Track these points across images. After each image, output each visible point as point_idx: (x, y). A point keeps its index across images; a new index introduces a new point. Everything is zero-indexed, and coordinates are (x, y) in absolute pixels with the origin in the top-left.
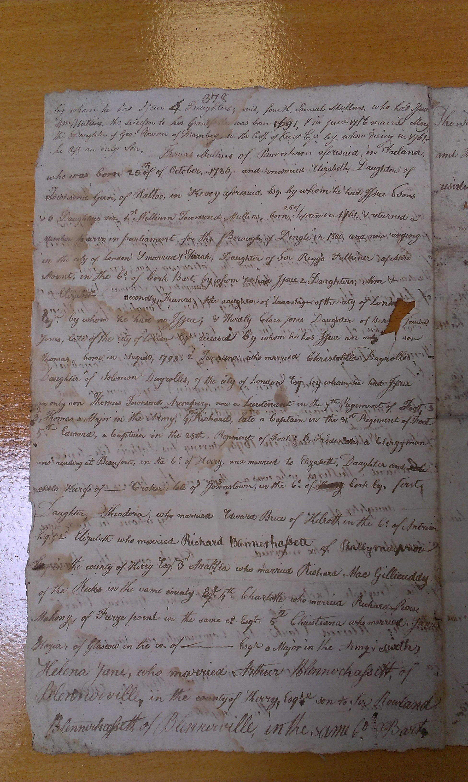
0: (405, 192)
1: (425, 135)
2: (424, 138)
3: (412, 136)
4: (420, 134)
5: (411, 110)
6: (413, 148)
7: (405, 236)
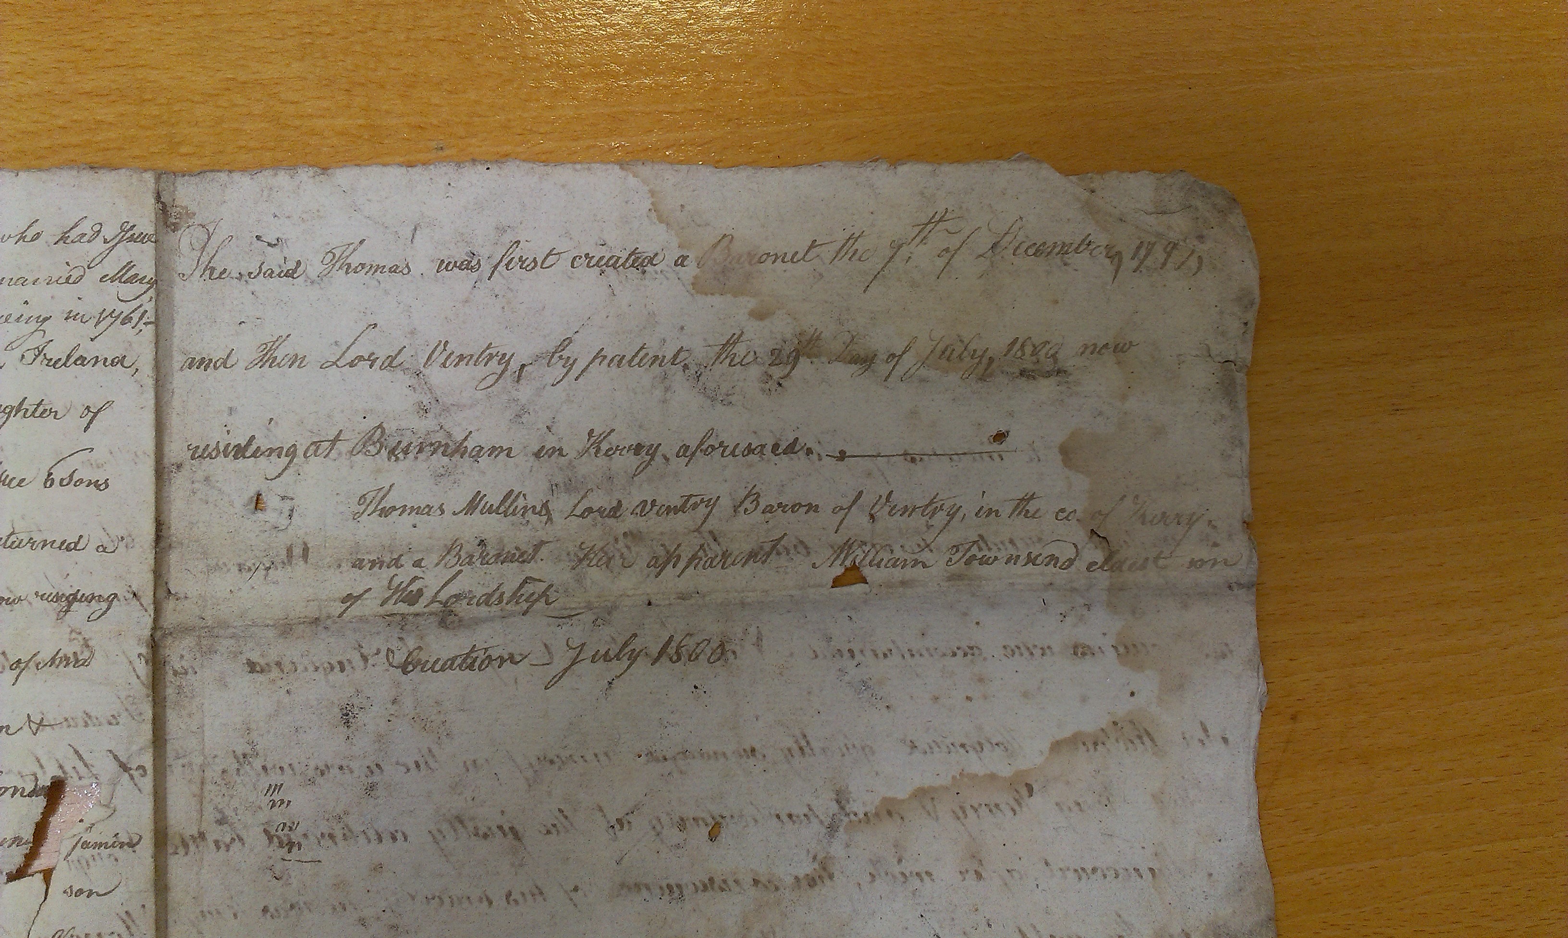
0: (82, 474)
1: (142, 310)
2: (141, 319)
3: (104, 316)
4: (126, 309)
5: (106, 242)
6: (107, 347)
7: (75, 599)
